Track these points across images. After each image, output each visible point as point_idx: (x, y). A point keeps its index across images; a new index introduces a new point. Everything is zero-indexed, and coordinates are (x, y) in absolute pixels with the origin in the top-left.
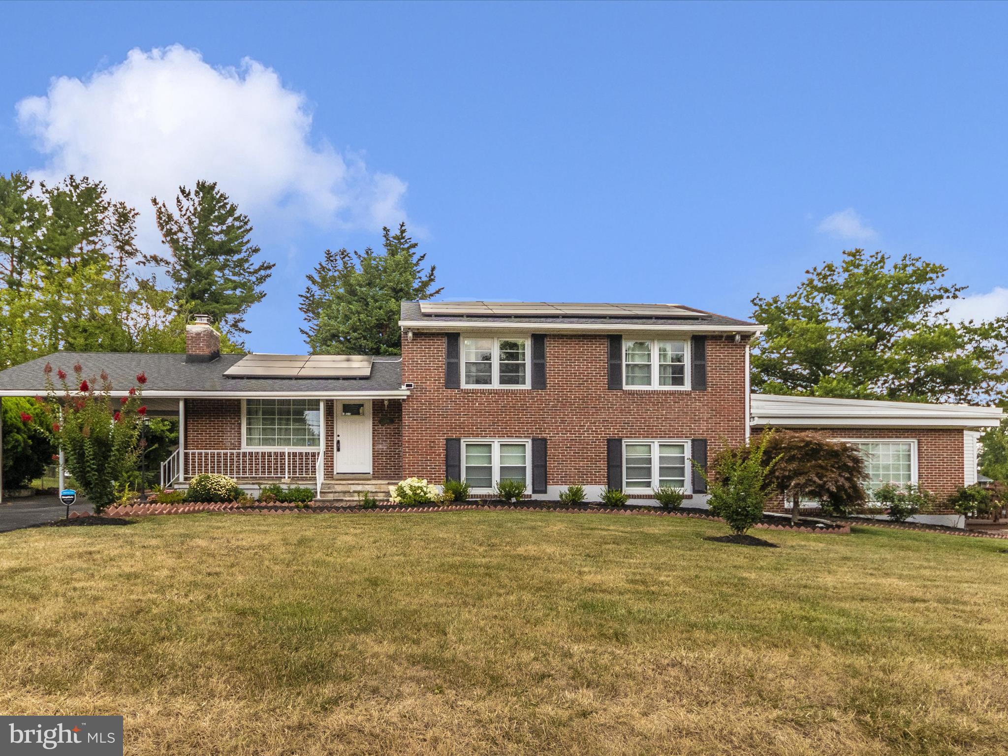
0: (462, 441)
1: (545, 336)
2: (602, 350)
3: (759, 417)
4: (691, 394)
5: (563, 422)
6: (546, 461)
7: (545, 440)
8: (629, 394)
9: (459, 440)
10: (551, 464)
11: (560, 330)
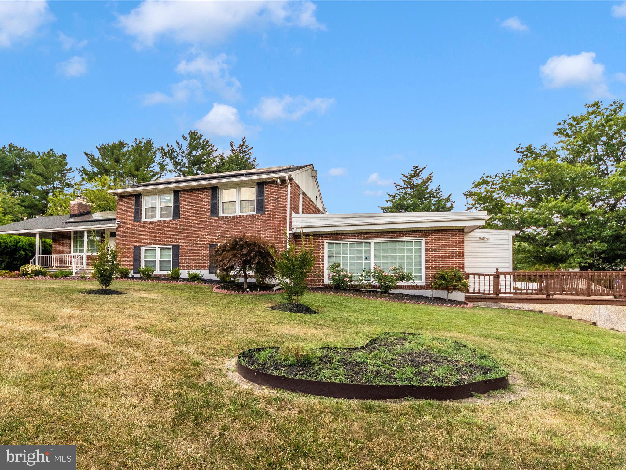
0: (142, 248)
1: (180, 191)
2: (208, 195)
3: (297, 228)
4: (255, 217)
5: (188, 236)
6: (179, 257)
7: (179, 246)
8: (222, 219)
9: (140, 247)
10: (181, 259)
11: (186, 186)
